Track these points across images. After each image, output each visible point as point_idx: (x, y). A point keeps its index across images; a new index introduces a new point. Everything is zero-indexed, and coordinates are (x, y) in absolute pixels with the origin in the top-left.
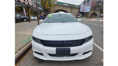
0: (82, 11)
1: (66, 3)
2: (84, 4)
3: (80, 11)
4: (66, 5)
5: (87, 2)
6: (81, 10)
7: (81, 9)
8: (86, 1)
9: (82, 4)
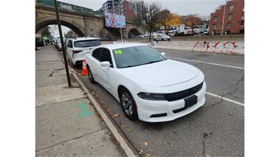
0: (110, 25)
1: (68, 4)
2: (109, 8)
3: (106, 25)
4: (69, 8)
5: (115, 5)
6: (108, 23)
7: (107, 21)
8: (113, 3)
9: (103, 7)
